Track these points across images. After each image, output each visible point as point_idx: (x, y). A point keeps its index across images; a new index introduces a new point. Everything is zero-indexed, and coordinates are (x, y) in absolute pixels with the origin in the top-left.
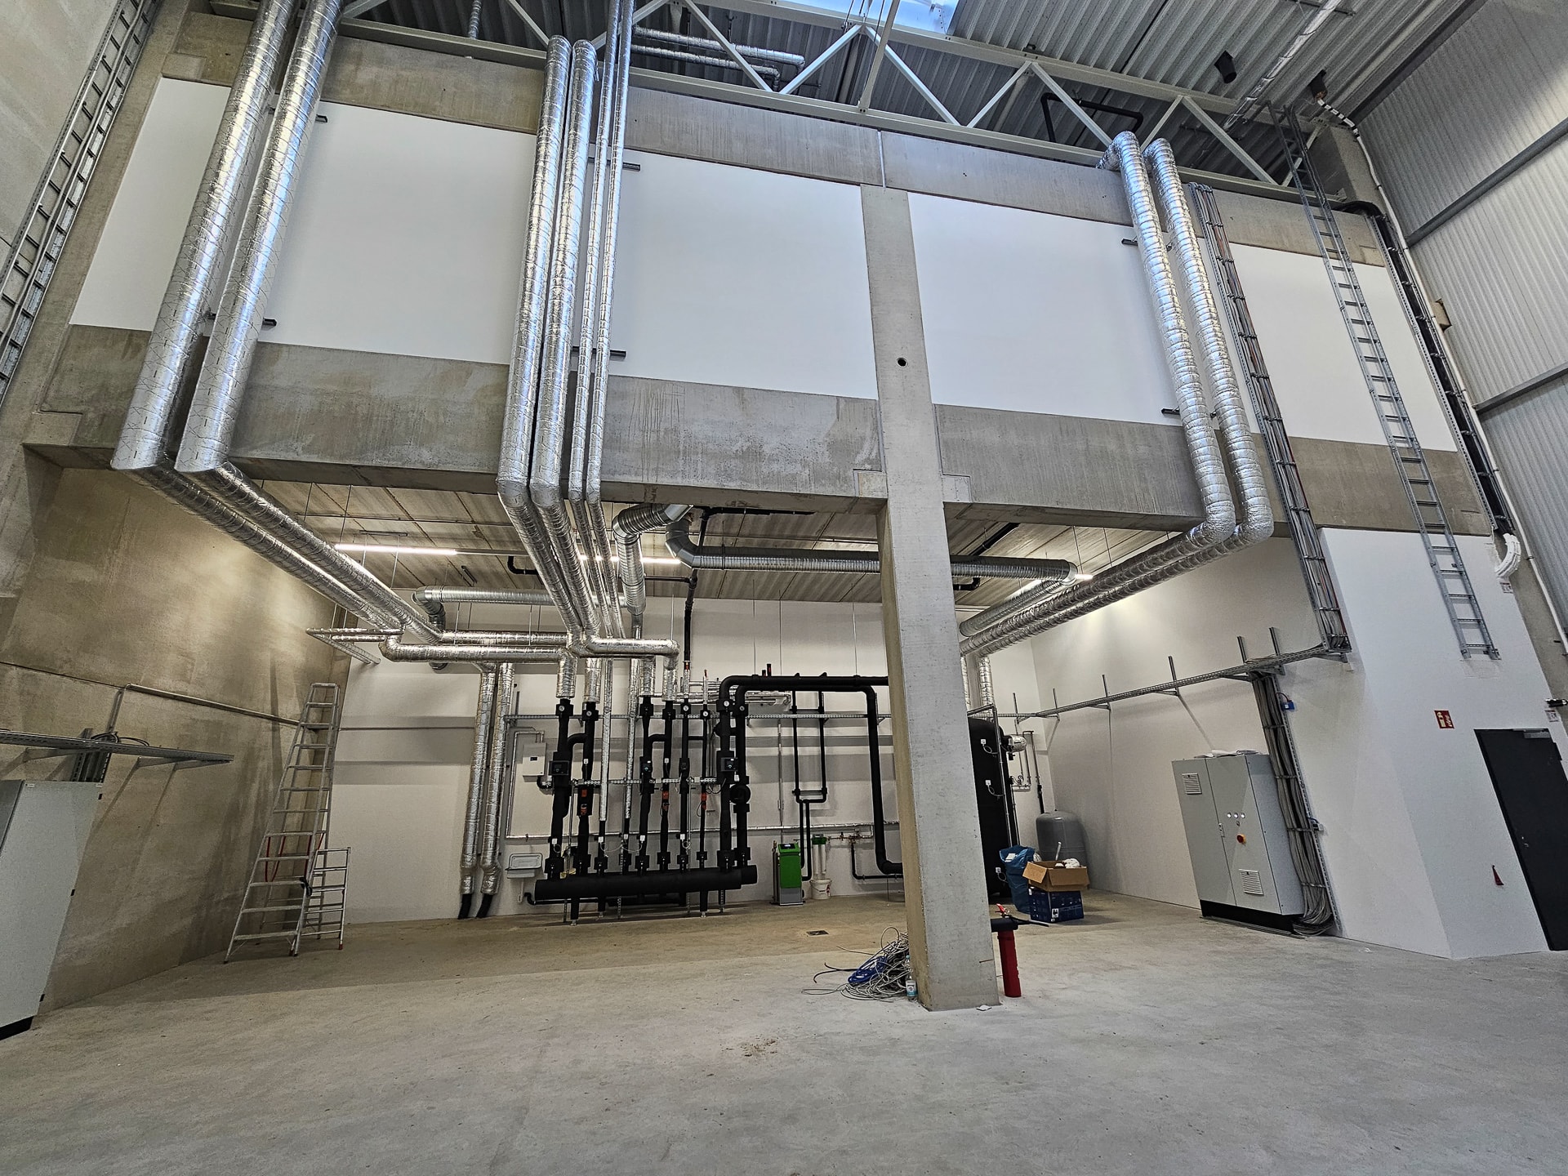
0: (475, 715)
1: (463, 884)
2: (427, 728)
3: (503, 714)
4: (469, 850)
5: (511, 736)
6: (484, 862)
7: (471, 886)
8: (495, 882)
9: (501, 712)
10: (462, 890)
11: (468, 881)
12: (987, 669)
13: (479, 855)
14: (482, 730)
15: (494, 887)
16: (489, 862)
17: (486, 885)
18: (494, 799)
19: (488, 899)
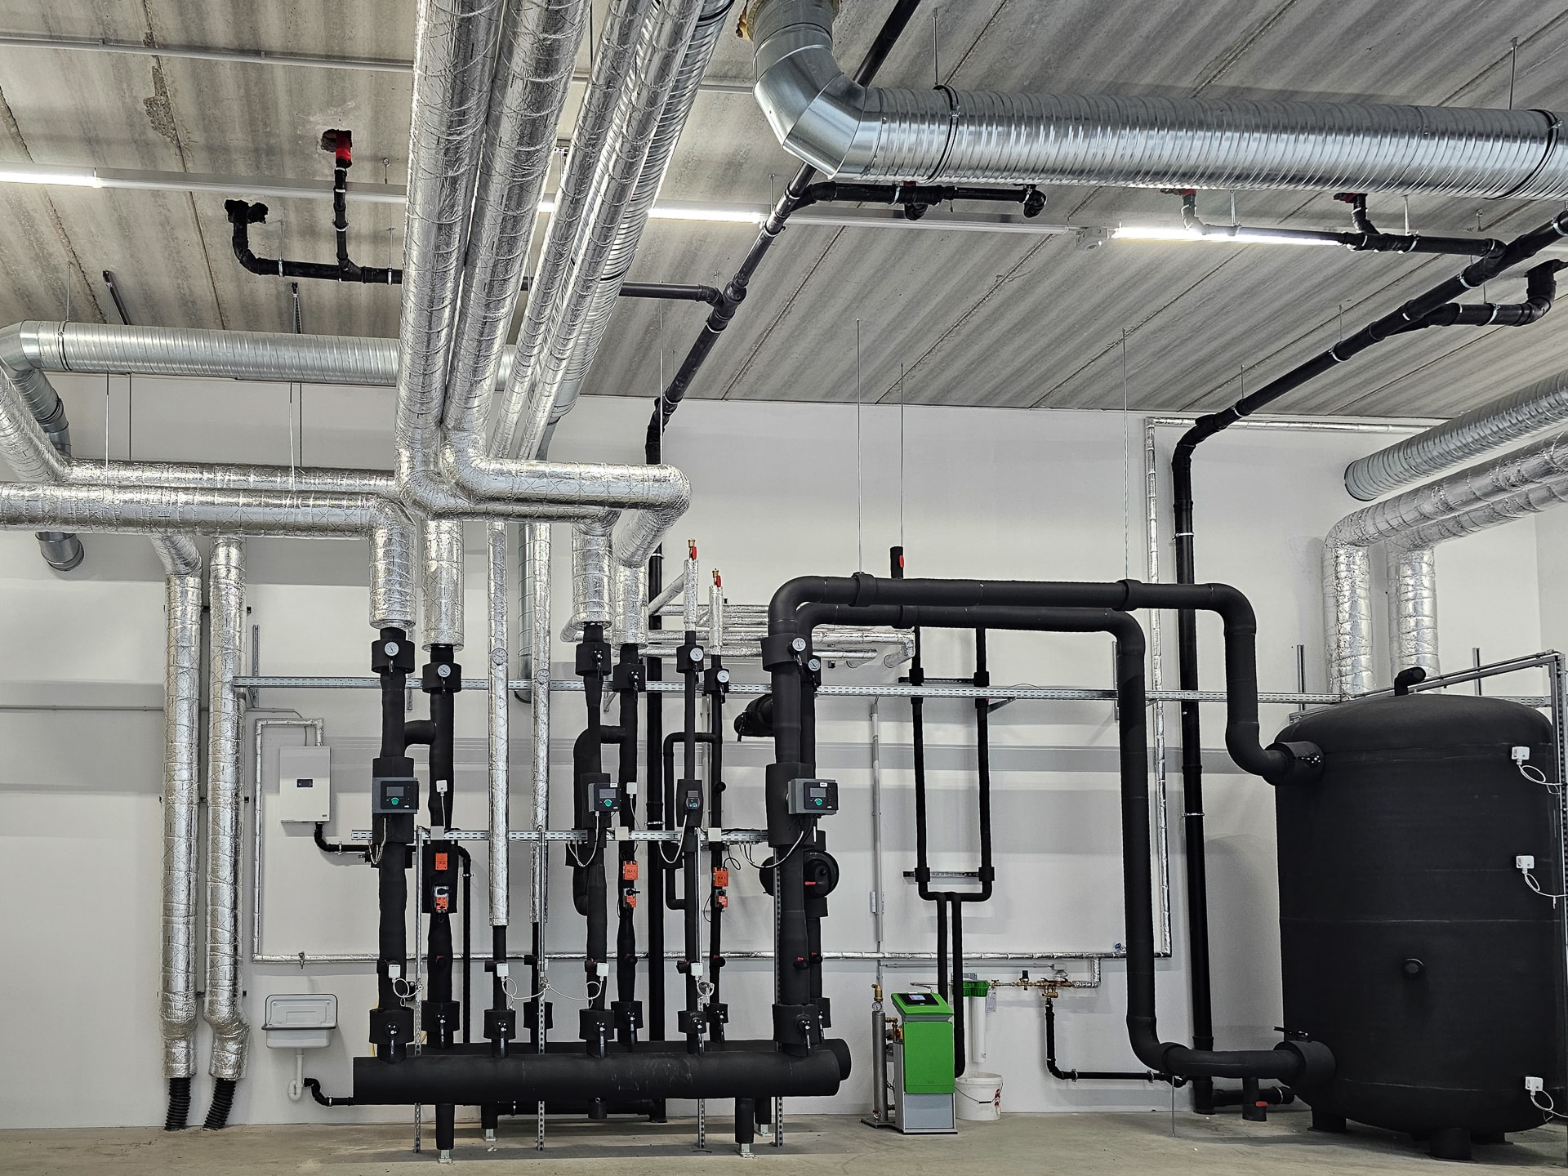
0: (160, 679)
1: (169, 1057)
2: (54, 709)
3: (229, 677)
4: (179, 983)
5: (250, 730)
6: (212, 1012)
7: (188, 1060)
8: (240, 1053)
9: (224, 672)
10: (168, 1069)
11: (180, 1049)
12: (1426, 582)
13: (199, 995)
14: (184, 716)
15: (238, 1066)
16: (224, 1011)
17: (217, 1060)
18: (226, 872)
19: (225, 1091)
